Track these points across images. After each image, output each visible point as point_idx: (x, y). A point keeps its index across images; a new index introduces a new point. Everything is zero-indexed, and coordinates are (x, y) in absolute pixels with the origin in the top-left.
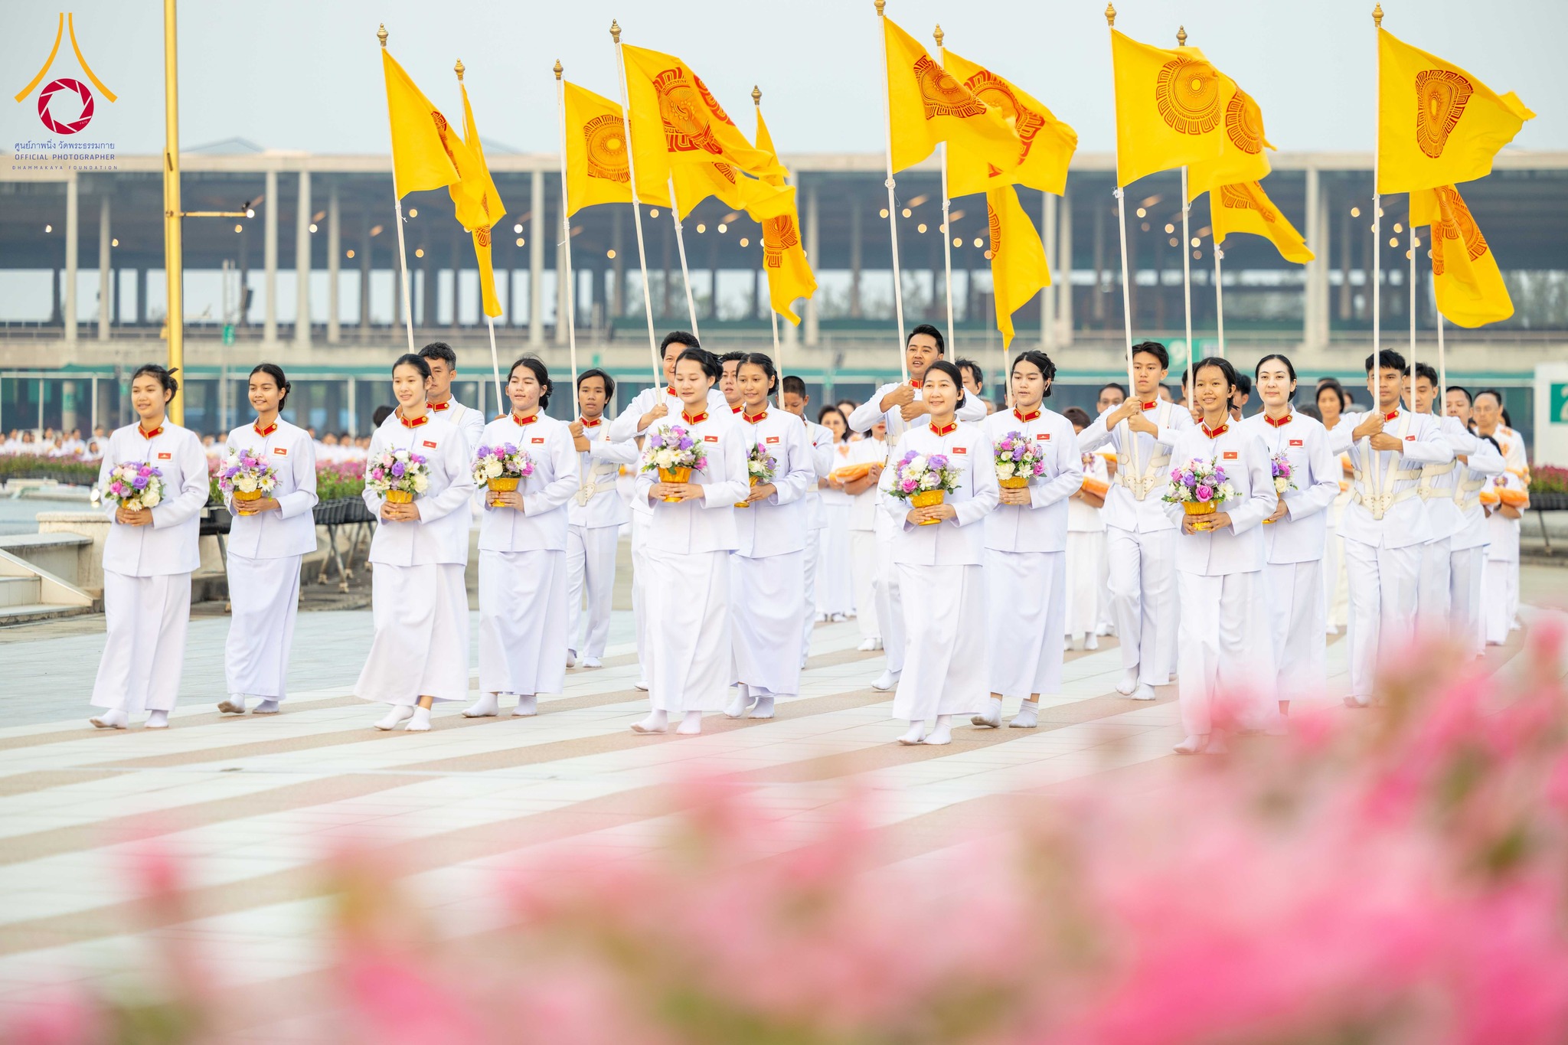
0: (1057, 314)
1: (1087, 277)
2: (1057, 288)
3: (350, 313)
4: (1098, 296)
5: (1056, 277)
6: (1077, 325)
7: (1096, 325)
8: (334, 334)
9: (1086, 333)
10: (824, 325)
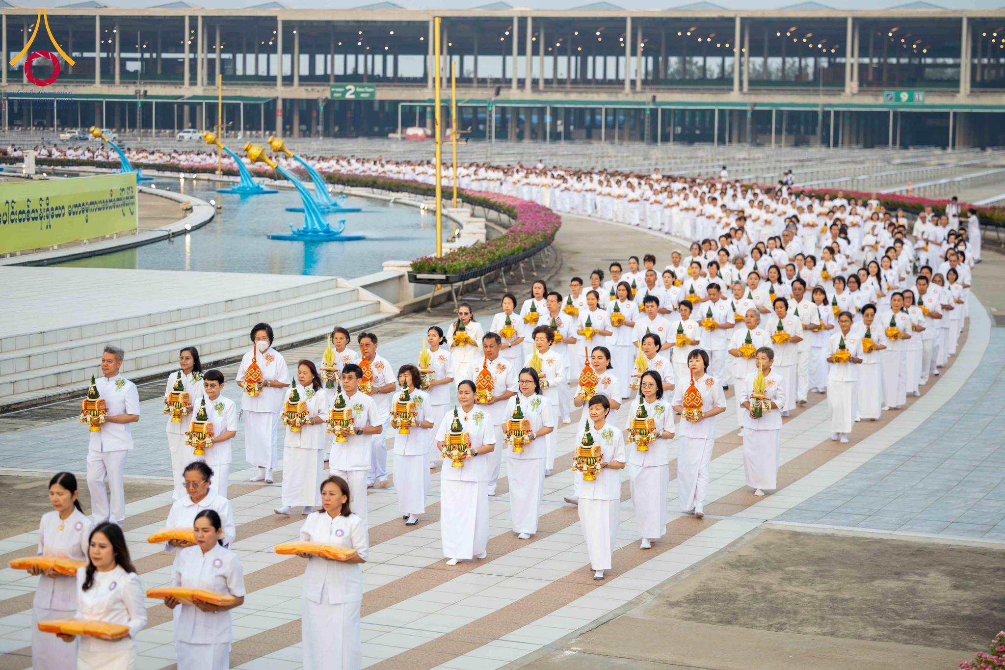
0: (852, 79)
1: (866, 60)
2: (852, 65)
3: (549, 75)
4: (871, 70)
5: (852, 60)
6: (861, 85)
7: (870, 84)
8: (541, 84)
9: (865, 88)
10: (751, 83)
